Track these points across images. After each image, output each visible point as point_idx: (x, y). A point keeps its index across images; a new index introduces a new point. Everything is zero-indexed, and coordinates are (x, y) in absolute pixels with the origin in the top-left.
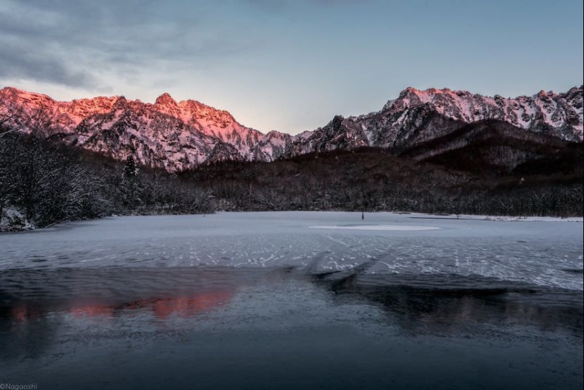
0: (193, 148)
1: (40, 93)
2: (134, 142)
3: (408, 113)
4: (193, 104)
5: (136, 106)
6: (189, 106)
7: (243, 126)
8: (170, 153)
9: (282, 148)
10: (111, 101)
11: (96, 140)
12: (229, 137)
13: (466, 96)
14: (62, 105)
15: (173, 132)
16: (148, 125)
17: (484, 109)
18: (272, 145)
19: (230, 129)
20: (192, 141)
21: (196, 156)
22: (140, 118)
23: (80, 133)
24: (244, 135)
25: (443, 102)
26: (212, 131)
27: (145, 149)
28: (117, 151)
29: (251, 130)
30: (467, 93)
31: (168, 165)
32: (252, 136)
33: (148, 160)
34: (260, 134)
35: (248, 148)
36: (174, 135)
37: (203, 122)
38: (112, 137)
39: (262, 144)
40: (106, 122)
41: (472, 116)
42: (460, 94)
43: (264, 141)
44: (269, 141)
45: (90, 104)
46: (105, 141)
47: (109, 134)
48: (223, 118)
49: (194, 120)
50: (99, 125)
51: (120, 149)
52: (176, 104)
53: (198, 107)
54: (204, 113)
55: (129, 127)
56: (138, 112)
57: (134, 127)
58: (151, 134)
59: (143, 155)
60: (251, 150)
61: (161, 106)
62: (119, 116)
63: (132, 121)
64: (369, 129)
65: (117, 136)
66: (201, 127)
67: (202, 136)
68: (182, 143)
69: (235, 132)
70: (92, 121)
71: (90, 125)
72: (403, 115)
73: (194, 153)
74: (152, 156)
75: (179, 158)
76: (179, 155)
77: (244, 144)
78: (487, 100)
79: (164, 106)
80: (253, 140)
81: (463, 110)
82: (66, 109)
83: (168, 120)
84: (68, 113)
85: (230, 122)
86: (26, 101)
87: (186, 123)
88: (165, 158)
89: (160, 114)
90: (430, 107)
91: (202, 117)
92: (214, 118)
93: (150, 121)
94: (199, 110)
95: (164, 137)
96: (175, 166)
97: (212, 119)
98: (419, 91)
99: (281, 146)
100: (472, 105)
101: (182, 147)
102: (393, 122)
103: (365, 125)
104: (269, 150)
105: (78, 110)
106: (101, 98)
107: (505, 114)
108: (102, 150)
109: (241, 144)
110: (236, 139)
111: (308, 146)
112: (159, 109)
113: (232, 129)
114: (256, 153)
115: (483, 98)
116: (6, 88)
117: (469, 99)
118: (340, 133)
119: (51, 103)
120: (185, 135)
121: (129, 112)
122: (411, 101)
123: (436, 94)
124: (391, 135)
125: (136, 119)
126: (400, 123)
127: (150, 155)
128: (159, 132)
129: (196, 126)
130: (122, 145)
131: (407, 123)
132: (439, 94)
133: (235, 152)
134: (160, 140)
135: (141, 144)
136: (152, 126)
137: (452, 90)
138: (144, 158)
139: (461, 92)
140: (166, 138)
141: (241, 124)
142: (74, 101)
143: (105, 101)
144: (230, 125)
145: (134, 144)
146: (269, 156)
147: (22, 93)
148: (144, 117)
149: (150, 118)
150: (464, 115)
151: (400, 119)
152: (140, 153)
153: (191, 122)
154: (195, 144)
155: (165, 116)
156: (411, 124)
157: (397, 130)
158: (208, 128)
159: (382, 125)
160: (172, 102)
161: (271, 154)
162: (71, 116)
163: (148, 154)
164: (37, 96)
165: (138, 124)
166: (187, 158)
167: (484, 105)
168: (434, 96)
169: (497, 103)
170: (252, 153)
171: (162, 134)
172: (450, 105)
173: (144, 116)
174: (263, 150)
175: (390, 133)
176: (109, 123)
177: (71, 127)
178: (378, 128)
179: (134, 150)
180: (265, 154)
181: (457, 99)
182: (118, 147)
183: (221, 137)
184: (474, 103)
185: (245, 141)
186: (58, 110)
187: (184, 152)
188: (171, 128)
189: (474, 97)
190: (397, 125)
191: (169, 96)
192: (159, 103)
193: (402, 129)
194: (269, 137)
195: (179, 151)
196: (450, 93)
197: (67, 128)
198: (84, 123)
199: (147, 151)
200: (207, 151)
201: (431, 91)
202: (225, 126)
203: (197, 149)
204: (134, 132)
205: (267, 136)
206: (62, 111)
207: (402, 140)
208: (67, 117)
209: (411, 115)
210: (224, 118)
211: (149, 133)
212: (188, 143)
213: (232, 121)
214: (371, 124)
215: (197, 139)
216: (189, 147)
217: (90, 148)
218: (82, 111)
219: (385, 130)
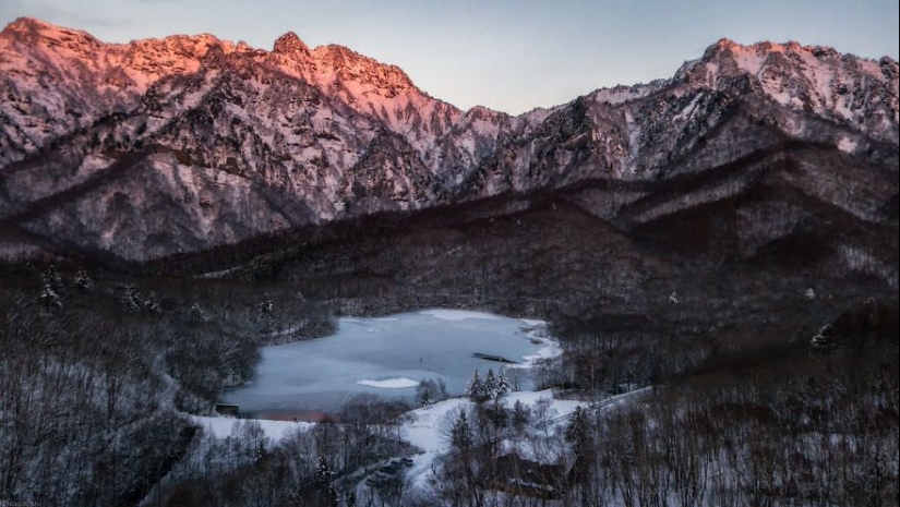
0: (335, 139)
1: (76, 29)
2: (238, 130)
3: (701, 101)
4: (338, 53)
5: (240, 62)
6: (332, 56)
7: (425, 95)
8: (296, 148)
9: (493, 140)
10: (196, 42)
11: (178, 130)
12: (399, 115)
13: (829, 57)
14: (112, 50)
15: (302, 110)
16: (261, 96)
17: (857, 84)
18: (475, 134)
19: (402, 101)
20: (335, 126)
21: (340, 154)
22: (246, 82)
23: (149, 112)
24: (426, 112)
25: (782, 69)
26: (371, 105)
27: (256, 143)
28: (210, 148)
29: (439, 102)
30: (832, 51)
31: (293, 171)
32: (441, 115)
33: (261, 163)
34: (456, 110)
35: (432, 138)
36: (303, 116)
37: (355, 88)
38: (203, 123)
39: (457, 132)
40: (191, 92)
41: (833, 97)
42: (819, 53)
43: (462, 125)
44: (469, 126)
45: (160, 48)
46: (192, 130)
47: (198, 118)
48: (391, 79)
49: (339, 84)
50: (180, 98)
51: (216, 144)
52: (308, 54)
53: (346, 58)
54: (356, 69)
55: (229, 100)
56: (243, 71)
57: (238, 101)
58: (266, 113)
59: (253, 153)
60: (438, 142)
61: (283, 58)
62: (213, 81)
63: (233, 92)
64: (637, 121)
65: (211, 121)
66: (351, 98)
67: (352, 115)
68: (318, 129)
69: (410, 107)
70: (167, 88)
71: (163, 96)
72: (693, 102)
73: (338, 148)
74: (268, 156)
75: (312, 158)
76: (311, 153)
77: (425, 129)
78: (865, 67)
79: (287, 57)
80: (442, 122)
81: (819, 84)
82: (120, 58)
83: (294, 88)
84: (123, 66)
85: (403, 88)
86: (53, 43)
87: (325, 90)
88: (288, 157)
89: (280, 75)
90: (751, 82)
91: (353, 77)
92: (374, 79)
93: (263, 88)
94: (348, 64)
95: (287, 118)
96: (306, 172)
97: (370, 81)
98: (741, 46)
99: (490, 136)
100: (837, 74)
101: (317, 136)
102: (675, 114)
103: (631, 113)
104: (469, 144)
105: (139, 60)
106: (178, 38)
107: (893, 95)
108: (188, 147)
109: (421, 129)
110: (411, 120)
111: (529, 149)
112: (278, 62)
113: (406, 100)
114: (445, 149)
115: (859, 62)
116: (19, 20)
117: (833, 64)
118: (582, 132)
119: (94, 45)
120: (322, 114)
121: (229, 74)
122: (721, 68)
123: (771, 54)
124: (666, 139)
125: (240, 87)
126: (685, 118)
127: (264, 155)
128: (279, 110)
129: (343, 95)
130: (219, 137)
131: (696, 118)
132: (777, 54)
133: (407, 149)
134: (280, 125)
135: (249, 135)
136: (266, 98)
137: (803, 45)
138: (254, 159)
139: (820, 48)
140: (290, 120)
141: (423, 90)
142: (133, 44)
143: (186, 44)
144: (403, 93)
145: (238, 135)
146: (469, 154)
147: (45, 28)
148: (253, 81)
149: (263, 83)
150: (817, 94)
151: (687, 110)
152: (247, 149)
153: (334, 87)
154: (339, 131)
155: (289, 80)
156: (702, 121)
157: (678, 131)
158: (363, 97)
159: (657, 118)
160: (301, 50)
161: (471, 150)
162: (129, 71)
163: (260, 152)
164: (70, 34)
165: (244, 96)
166: (324, 157)
167: (858, 76)
168: (766, 57)
169: (884, 72)
170: (438, 149)
171: (284, 112)
172: (795, 75)
173: (253, 78)
174: (457, 144)
175: (666, 135)
176: (195, 93)
177: (130, 92)
178: (650, 122)
179: (237, 146)
180: (461, 151)
181: (811, 61)
182: (213, 140)
183: (386, 115)
184: (840, 71)
185: (428, 124)
186: (106, 60)
187: (321, 147)
188: (300, 103)
189: (844, 60)
190: (679, 121)
191: (297, 38)
192: (278, 51)
193: (686, 130)
194: (470, 117)
195: (311, 145)
196: (797, 51)
197: (123, 94)
198: (154, 92)
199: (259, 147)
200: (359, 145)
201: (763, 47)
202: (393, 94)
203: (343, 141)
204: (236, 110)
205: (467, 115)
206: (114, 61)
207: (683, 149)
208: (123, 74)
209: (705, 104)
210: (393, 79)
211: (261, 110)
212: (327, 130)
213: (406, 85)
214: (640, 112)
215: (342, 121)
216: (330, 137)
217: (168, 143)
218: (147, 62)
219: (660, 129)
